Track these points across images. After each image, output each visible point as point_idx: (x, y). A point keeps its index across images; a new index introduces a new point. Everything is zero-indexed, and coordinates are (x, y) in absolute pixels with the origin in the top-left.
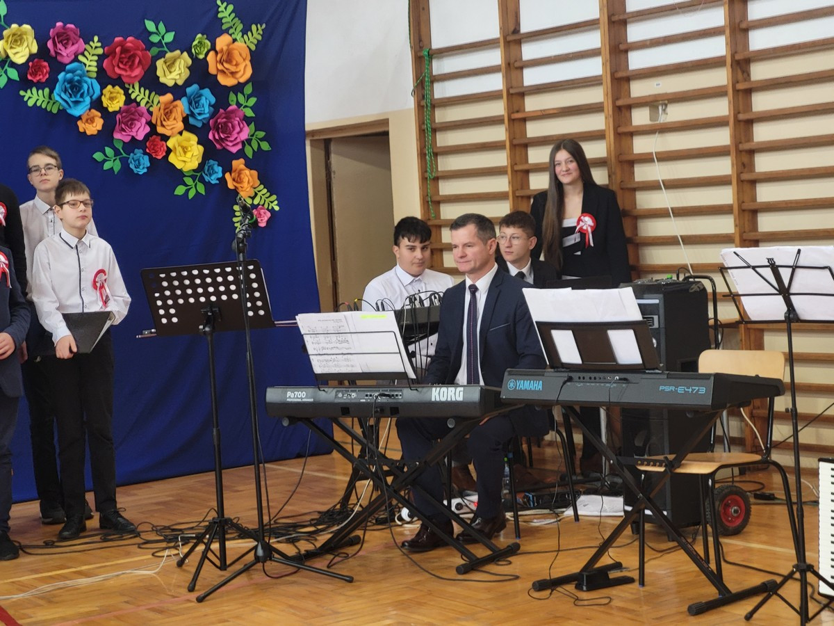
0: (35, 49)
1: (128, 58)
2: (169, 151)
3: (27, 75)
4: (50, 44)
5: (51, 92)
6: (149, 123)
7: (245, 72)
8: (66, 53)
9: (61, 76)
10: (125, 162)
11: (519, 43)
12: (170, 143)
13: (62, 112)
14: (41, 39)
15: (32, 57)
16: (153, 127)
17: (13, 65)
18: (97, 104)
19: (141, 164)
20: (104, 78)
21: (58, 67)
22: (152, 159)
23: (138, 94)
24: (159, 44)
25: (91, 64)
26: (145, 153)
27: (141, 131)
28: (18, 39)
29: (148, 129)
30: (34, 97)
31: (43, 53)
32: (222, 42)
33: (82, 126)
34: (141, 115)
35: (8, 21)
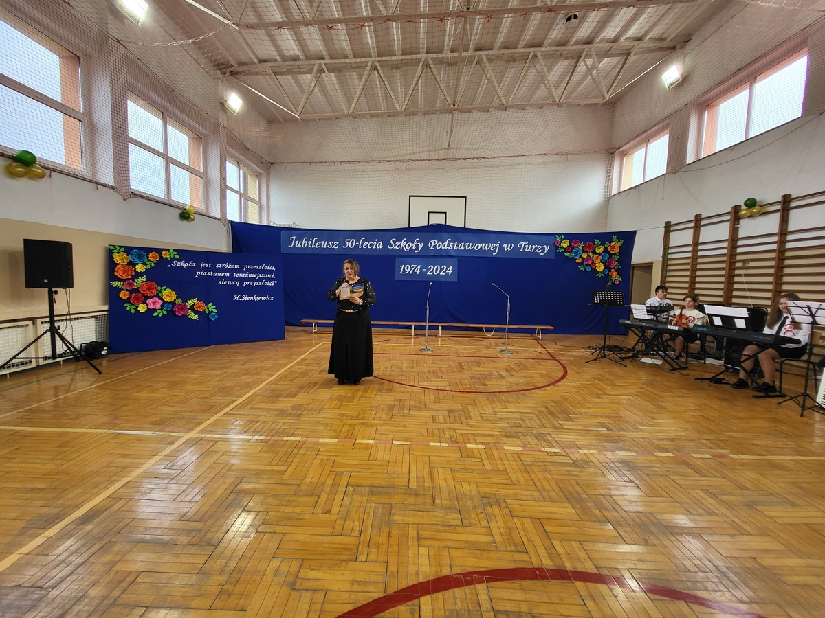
1: (590, 247)
2: (596, 267)
3: (566, 250)
4: (572, 244)
5: (571, 253)
7: (618, 250)
8: (575, 245)
9: (573, 250)
10: (585, 268)
11: (698, 245)
12: (597, 265)
13: (573, 258)
14: (570, 243)
15: (568, 246)
16: (593, 261)
17: (563, 248)
18: (581, 256)
19: (589, 269)
20: (583, 251)
21: (573, 248)
22: (592, 268)
23: (590, 254)
24: (597, 244)
25: (580, 248)
26: (590, 267)
27: (590, 262)
28: (565, 243)
30: (567, 254)
31: (570, 245)
32: (612, 244)
33: (577, 261)
34: (591, 259)
35: (564, 239)
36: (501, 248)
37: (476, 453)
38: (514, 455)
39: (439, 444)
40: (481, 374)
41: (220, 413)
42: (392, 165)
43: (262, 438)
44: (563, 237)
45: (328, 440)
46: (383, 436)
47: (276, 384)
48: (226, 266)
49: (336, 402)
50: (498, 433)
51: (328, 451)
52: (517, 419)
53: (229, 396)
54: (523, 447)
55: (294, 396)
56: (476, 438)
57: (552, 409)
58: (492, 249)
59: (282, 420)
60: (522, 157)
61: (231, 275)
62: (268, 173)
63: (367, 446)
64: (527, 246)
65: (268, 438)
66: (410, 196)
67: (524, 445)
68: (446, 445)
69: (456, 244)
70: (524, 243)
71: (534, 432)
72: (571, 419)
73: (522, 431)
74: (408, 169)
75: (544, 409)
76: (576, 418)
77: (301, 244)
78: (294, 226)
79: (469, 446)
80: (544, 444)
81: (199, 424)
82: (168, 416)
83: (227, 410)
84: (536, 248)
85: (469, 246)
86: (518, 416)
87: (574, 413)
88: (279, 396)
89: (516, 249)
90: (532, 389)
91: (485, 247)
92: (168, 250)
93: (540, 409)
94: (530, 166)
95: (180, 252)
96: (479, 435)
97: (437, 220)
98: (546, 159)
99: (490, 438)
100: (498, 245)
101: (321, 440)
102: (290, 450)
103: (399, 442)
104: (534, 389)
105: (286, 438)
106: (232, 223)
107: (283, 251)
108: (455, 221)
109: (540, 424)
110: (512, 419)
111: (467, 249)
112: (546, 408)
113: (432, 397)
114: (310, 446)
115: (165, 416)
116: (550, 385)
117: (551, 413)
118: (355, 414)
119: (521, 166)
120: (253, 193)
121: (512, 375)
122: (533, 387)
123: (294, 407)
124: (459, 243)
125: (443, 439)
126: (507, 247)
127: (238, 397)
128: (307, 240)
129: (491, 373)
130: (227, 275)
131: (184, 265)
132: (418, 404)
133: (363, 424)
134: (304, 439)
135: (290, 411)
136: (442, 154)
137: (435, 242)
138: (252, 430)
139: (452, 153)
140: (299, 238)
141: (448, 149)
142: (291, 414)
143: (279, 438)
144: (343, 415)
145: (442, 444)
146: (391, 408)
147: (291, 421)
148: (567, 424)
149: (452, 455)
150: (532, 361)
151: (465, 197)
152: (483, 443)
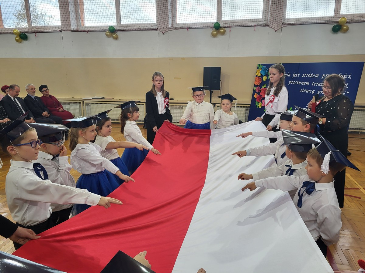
61: (311, 84)
130: (308, 83)
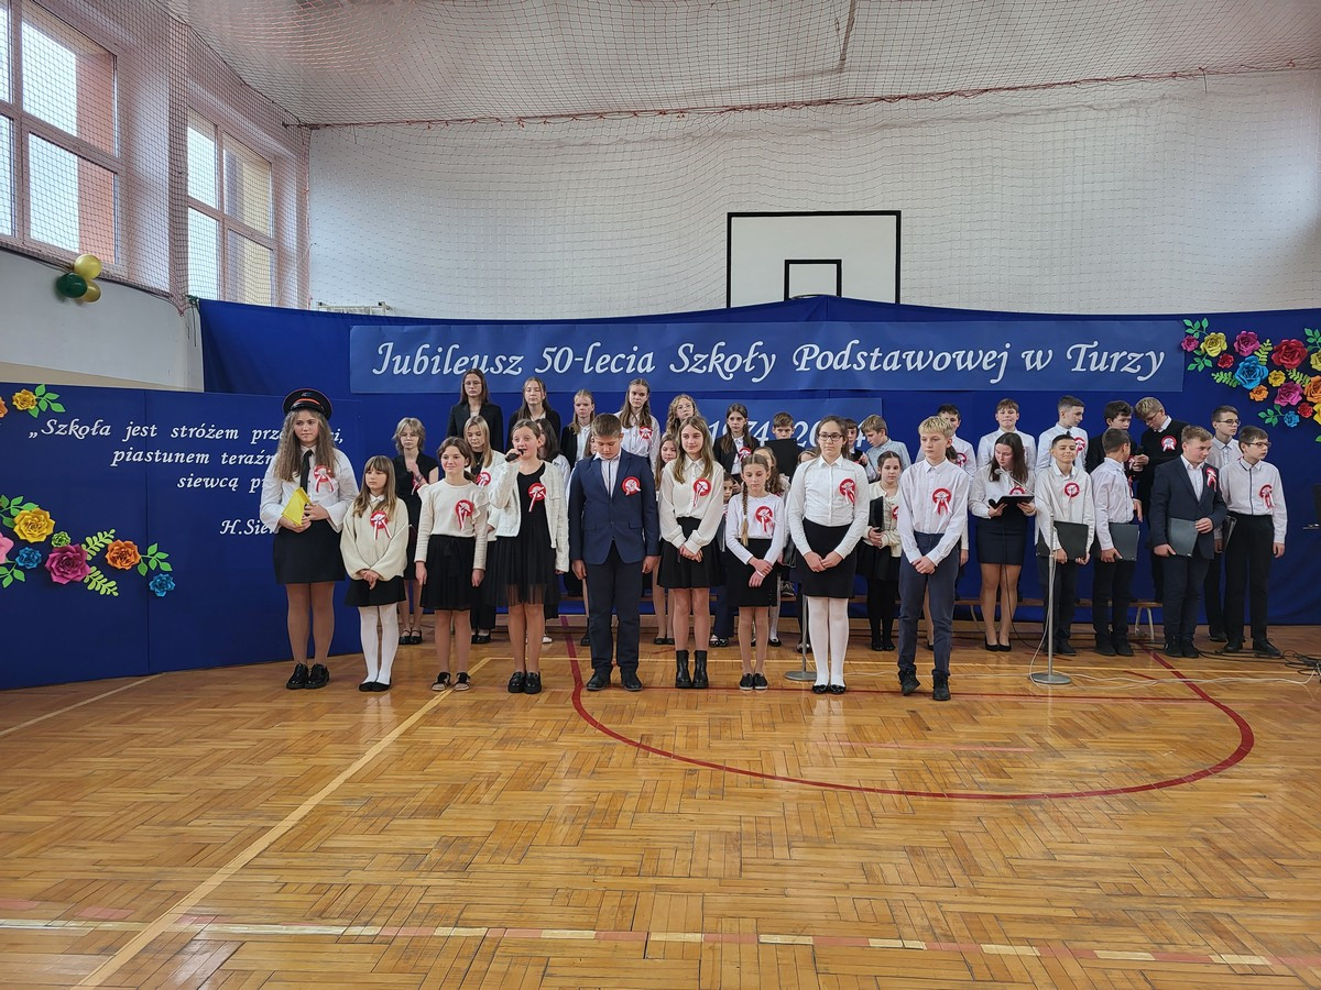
0: (1225, 348)
1: (1291, 353)
2: (1315, 413)
3: (1218, 364)
4: (1235, 345)
5: (1233, 374)
6: (1302, 395)
8: (1246, 350)
9: (1241, 365)
10: (1281, 420)
12: (1316, 408)
13: (1240, 387)
14: (1230, 342)
15: (1222, 352)
16: (1304, 397)
17: (1209, 357)
18: (1265, 382)
19: (1293, 420)
20: (1271, 365)
21: (1239, 358)
22: (1301, 418)
23: (1296, 376)
24: (1315, 344)
25: (1262, 356)
26: (1296, 414)
27: (1295, 399)
28: (1214, 342)
29: (1301, 398)
30: (1221, 377)
31: (1230, 349)
33: (1252, 396)
34: (1297, 389)
35: (1209, 331)
36: (1016, 364)
37: (1014, 968)
38: (1132, 975)
39: (899, 943)
40: (985, 744)
41: (231, 865)
42: (672, 124)
43: (370, 931)
44: (1205, 323)
45: (568, 934)
46: (726, 924)
47: (373, 781)
48: (199, 433)
49: (566, 829)
50: (1071, 913)
51: (573, 965)
52: (1122, 873)
53: (243, 818)
54: (1153, 952)
55: (437, 812)
56: (1006, 926)
57: (1224, 844)
58: (986, 367)
59: (419, 882)
60: (1066, 89)
61: (215, 458)
62: (303, 155)
63: (684, 950)
64: (1095, 355)
65: (390, 932)
66: (730, 215)
67: (1157, 948)
68: (922, 945)
69: (876, 354)
70: (1084, 347)
71: (1180, 908)
72: (1282, 871)
73: (1143, 906)
74: (719, 135)
75: (1199, 845)
76: (1304, 868)
77: (411, 365)
78: (380, 312)
79: (988, 948)
80: (1215, 942)
81: (177, 895)
82: (78, 876)
83: (249, 854)
84: (1123, 362)
85: (915, 361)
86: (1122, 864)
87: (1295, 856)
88: (392, 814)
89: (1060, 365)
90: (1149, 787)
91: (964, 360)
92: (32, 388)
93: (1186, 844)
94: (1092, 114)
95: (65, 393)
96: (1013, 918)
97: (812, 283)
98: (1138, 90)
99: (1051, 928)
100: (1005, 354)
101: (547, 934)
102: (463, 964)
103: (778, 939)
104: (1159, 786)
105: (441, 931)
106: (204, 306)
107: (357, 384)
108: (869, 284)
109: (1194, 887)
110: (1106, 873)
111: (910, 367)
112: (1206, 840)
113: (850, 810)
114: (520, 951)
115: (69, 876)
116: (1205, 774)
117: (1224, 855)
118: (630, 860)
119: (1062, 116)
120: (257, 215)
121: (1083, 746)
122: (1153, 781)
123: (446, 844)
124: (885, 352)
125: (907, 931)
126: (1033, 360)
127: (271, 818)
128: (431, 353)
129: (1014, 741)
130: (204, 458)
131: (76, 430)
132: (810, 831)
133: (658, 888)
134: (495, 933)
135: (434, 856)
136: (823, 88)
137: (811, 351)
138: (336, 909)
139: (851, 84)
140: (406, 347)
141: (840, 70)
142: (439, 863)
143: (424, 931)
144: (595, 867)
145: (909, 944)
146: (735, 841)
147: (444, 882)
148: (1276, 889)
149: (944, 974)
150: (1138, 704)
151: (898, 214)
152: (1029, 942)
